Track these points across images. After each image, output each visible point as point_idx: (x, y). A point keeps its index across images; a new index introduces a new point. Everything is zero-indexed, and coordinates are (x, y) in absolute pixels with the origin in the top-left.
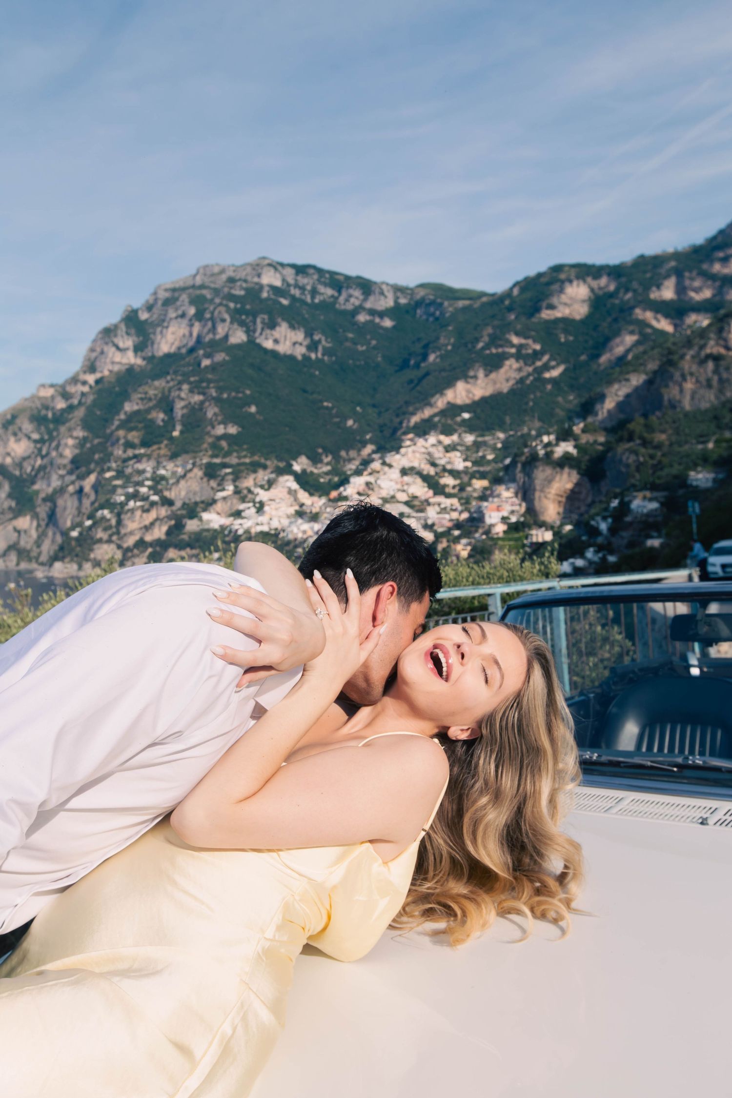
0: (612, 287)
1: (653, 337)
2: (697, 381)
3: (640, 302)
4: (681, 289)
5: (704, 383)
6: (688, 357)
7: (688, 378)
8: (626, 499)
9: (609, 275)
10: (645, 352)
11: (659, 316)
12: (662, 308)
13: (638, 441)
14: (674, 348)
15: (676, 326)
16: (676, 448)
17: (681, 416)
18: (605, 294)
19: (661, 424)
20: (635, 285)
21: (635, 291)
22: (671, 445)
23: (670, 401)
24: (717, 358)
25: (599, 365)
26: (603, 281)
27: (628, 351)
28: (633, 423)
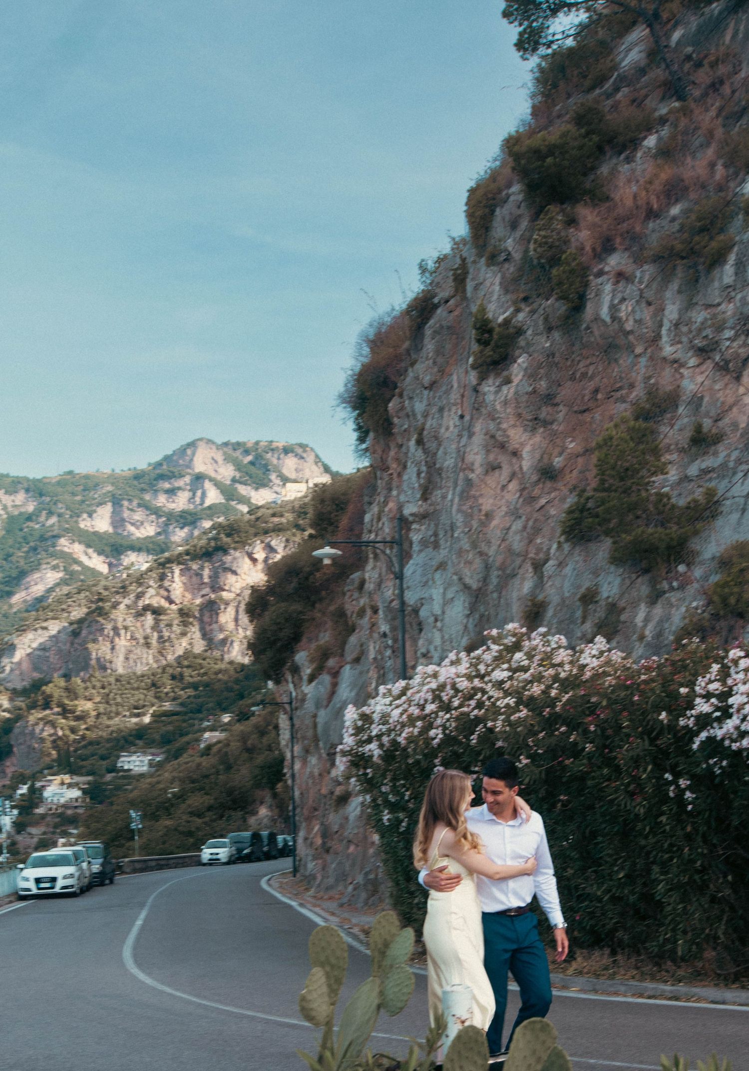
0: (31, 508)
1: (82, 577)
2: (133, 638)
3: (67, 530)
4: (118, 521)
5: (142, 641)
6: (122, 607)
7: (122, 632)
8: (38, 784)
9: (27, 490)
10: (68, 595)
11: (90, 551)
12: (92, 541)
13: (56, 710)
14: (105, 593)
15: (110, 565)
16: (104, 720)
17: (112, 680)
18: (21, 514)
19: (86, 688)
20: (61, 508)
21: (60, 515)
22: (98, 716)
23: (98, 659)
24: (157, 612)
25: (11, 606)
26: (20, 497)
27: (50, 590)
28: (51, 685)
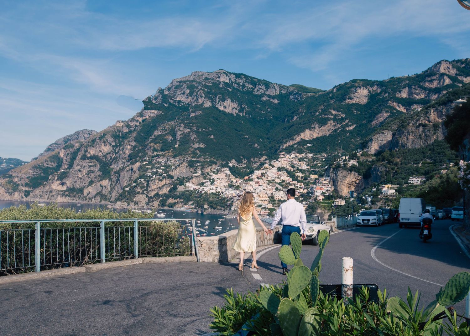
0: (379, 91)
1: (397, 114)
2: (415, 136)
3: (391, 98)
4: (410, 93)
5: (418, 137)
6: (411, 124)
7: (411, 134)
8: (380, 188)
9: (378, 85)
10: (391, 121)
11: (400, 105)
12: (401, 101)
13: (387, 162)
14: (405, 120)
15: (407, 110)
16: (404, 165)
17: (407, 151)
18: (375, 93)
19: (397, 154)
20: (389, 90)
21: (389, 93)
22: (401, 164)
23: (402, 144)
24: (424, 126)
25: (372, 126)
26: (375, 88)
27: (385, 119)
28: (384, 153)
